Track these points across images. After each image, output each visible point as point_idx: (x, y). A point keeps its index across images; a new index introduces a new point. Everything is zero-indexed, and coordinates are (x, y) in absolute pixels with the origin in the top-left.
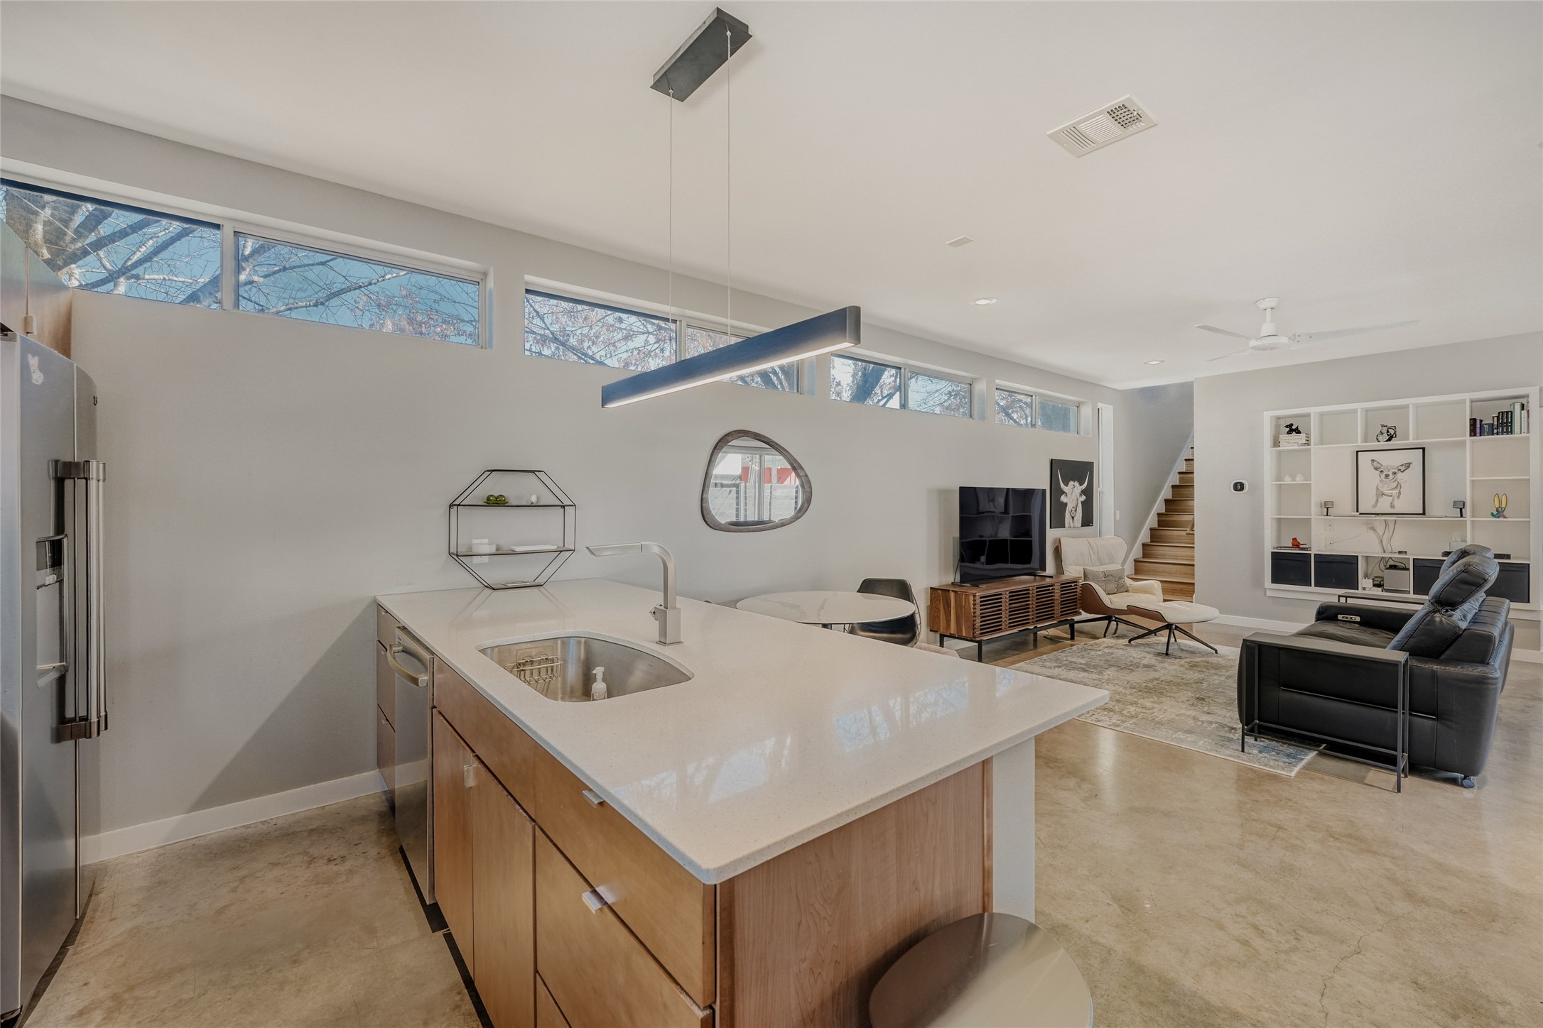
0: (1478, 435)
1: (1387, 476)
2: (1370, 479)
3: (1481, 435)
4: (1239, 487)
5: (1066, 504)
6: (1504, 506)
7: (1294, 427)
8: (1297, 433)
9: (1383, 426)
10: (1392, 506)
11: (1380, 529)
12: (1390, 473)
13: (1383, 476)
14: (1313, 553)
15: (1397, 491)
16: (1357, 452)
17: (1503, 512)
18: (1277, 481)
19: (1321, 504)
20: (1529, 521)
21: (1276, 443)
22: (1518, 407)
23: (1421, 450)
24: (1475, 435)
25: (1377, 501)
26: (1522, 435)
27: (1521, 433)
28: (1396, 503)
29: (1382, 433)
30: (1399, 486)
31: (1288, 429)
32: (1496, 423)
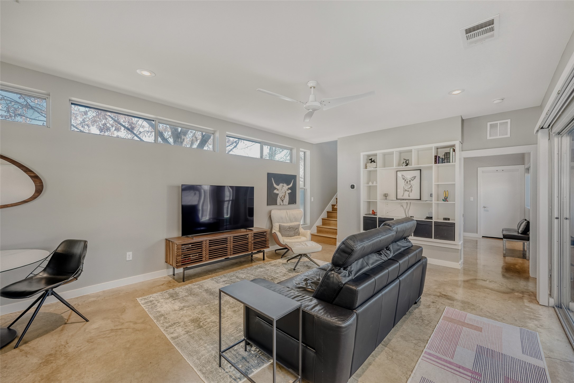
0: (437, 163)
1: (407, 182)
2: (401, 183)
3: (438, 163)
4: (353, 187)
5: (278, 194)
6: (447, 196)
7: (373, 160)
8: (374, 162)
9: (404, 159)
10: (409, 196)
11: (405, 207)
12: (408, 181)
13: (406, 182)
14: (378, 216)
15: (411, 189)
16: (397, 171)
17: (447, 199)
18: (367, 184)
19: (384, 194)
20: (455, 203)
21: (366, 167)
22: (452, 150)
23: (419, 170)
24: (436, 163)
25: (404, 193)
26: (453, 163)
27: (453, 162)
28: (411, 194)
29: (404, 163)
30: (411, 187)
31: (371, 161)
32: (444, 158)
